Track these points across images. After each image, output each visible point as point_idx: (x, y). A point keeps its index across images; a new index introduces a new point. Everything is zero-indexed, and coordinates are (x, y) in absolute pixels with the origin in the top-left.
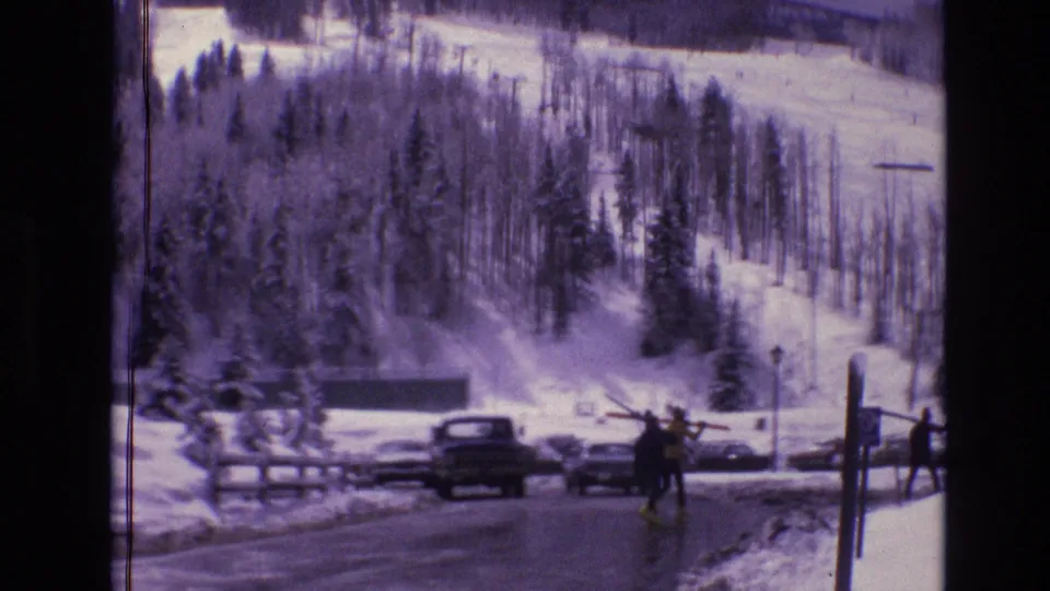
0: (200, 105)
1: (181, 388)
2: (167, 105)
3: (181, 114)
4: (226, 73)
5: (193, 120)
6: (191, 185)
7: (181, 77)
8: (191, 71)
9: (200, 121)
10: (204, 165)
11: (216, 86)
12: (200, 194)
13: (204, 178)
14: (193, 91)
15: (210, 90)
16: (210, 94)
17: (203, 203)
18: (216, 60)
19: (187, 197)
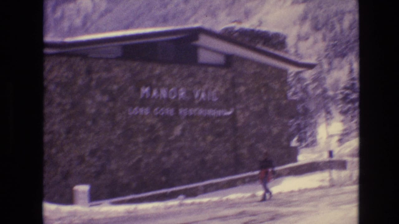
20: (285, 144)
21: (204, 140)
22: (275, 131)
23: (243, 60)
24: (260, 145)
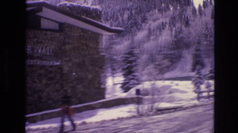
0: (204, 12)
1: (201, 76)
2: (197, 12)
3: (201, 14)
4: (209, 4)
5: (204, 15)
6: (204, 29)
7: (200, 6)
8: (202, 4)
9: (205, 15)
10: (207, 25)
11: (208, 7)
12: (206, 31)
13: (207, 28)
14: (203, 9)
15: (206, 8)
16: (206, 9)
17: (207, 33)
18: (207, 2)
19: (204, 32)
20: (97, 85)
21: (41, 82)
22: (90, 76)
23: (71, 27)
24: (79, 86)
